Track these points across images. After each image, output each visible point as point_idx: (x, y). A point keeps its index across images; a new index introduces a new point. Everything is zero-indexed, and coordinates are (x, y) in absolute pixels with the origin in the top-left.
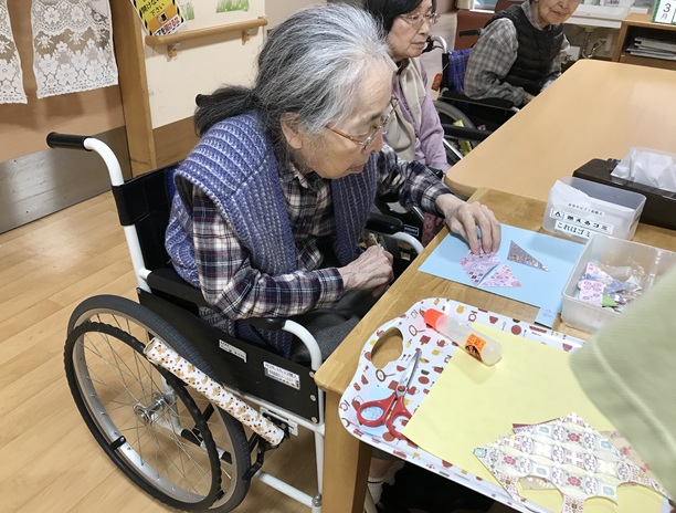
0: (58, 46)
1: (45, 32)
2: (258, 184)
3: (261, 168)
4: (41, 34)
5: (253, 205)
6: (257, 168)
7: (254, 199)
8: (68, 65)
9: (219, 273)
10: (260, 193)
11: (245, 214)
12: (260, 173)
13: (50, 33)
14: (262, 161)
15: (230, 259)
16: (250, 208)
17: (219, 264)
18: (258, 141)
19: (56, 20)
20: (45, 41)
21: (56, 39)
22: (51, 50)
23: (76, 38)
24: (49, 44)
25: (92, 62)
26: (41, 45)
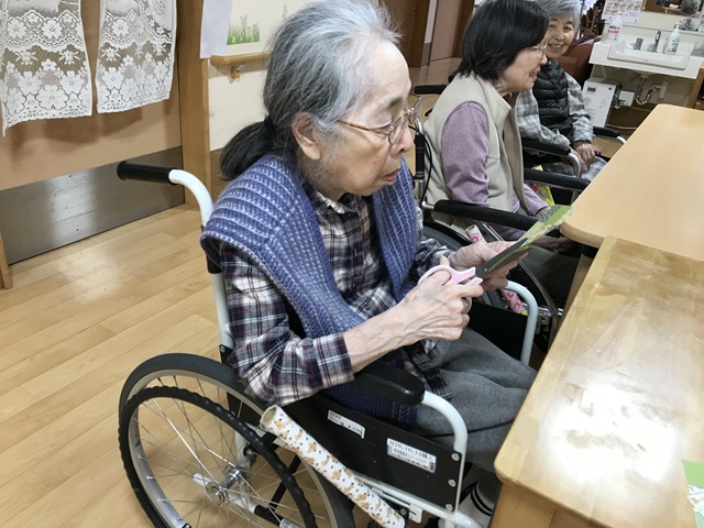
0: (124, 60)
1: (112, 44)
2: (292, 227)
3: (293, 210)
4: (107, 46)
5: (290, 249)
6: (288, 210)
7: (290, 243)
9: (247, 331)
10: (294, 236)
11: (283, 261)
12: (293, 215)
13: (117, 46)
14: (292, 202)
15: (259, 315)
16: (288, 254)
17: (247, 321)
18: (286, 183)
19: (125, 32)
20: (111, 54)
21: (123, 53)
22: (117, 63)
23: (139, 52)
24: (116, 57)
26: (106, 57)
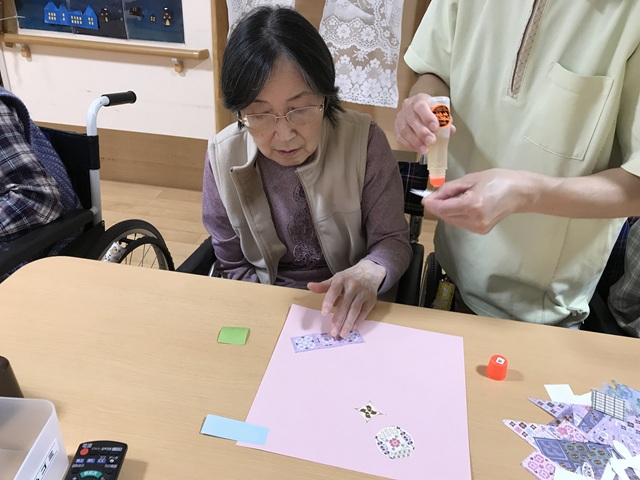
0: (342, 58)
4: (330, 45)
8: (346, 77)
13: (338, 46)
19: (346, 35)
23: (361, 56)
25: (370, 80)
